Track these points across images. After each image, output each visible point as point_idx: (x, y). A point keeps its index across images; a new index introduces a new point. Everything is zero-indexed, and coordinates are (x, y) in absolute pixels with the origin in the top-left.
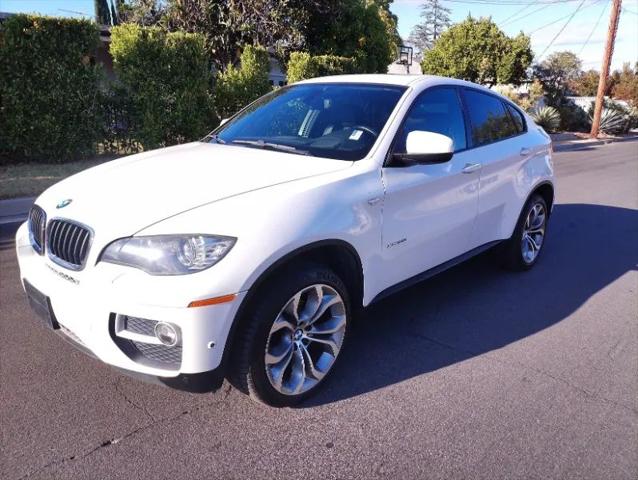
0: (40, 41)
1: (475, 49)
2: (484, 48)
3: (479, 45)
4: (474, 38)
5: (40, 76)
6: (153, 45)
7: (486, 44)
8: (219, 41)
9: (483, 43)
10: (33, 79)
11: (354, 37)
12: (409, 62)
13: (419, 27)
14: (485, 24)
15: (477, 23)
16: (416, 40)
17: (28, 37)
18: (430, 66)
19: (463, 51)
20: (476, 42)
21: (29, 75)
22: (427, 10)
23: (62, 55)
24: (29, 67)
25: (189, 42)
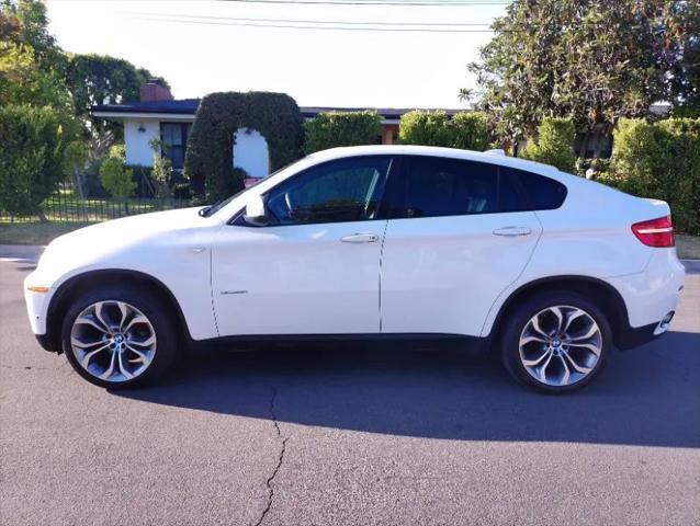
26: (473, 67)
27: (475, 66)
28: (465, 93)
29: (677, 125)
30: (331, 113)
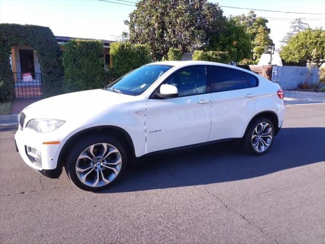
0: (80, 50)
1: (311, 44)
2: (316, 43)
3: (313, 42)
4: (310, 38)
5: (79, 64)
6: (126, 50)
7: (317, 41)
8: (163, 47)
9: (315, 41)
10: (76, 65)
11: (230, 42)
12: (272, 53)
13: (288, 33)
14: (318, 31)
15: (314, 31)
16: (286, 40)
17: (75, 48)
18: (284, 54)
19: (303, 46)
20: (311, 41)
21: (74, 63)
22: (294, 25)
23: (88, 55)
24: (75, 60)
25: (143, 48)
26: (126, 22)
27: (127, 22)
28: (125, 34)
29: (213, 54)
30: (77, 40)
